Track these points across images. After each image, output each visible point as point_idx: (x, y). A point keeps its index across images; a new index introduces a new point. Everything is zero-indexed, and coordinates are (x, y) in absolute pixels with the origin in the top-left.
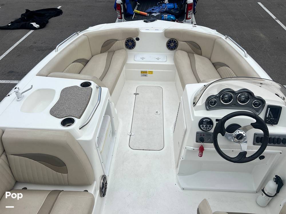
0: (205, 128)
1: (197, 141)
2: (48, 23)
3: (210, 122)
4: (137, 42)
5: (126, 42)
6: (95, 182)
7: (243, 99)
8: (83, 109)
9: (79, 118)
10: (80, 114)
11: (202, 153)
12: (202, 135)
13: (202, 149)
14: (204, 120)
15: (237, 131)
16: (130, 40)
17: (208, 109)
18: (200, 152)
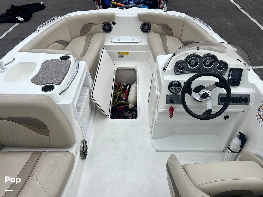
0: (175, 90)
1: (167, 103)
2: (32, 17)
3: (179, 85)
4: (113, 25)
5: (103, 26)
6: (76, 144)
7: (208, 63)
8: (63, 77)
9: (59, 84)
10: (60, 81)
11: (172, 113)
12: (172, 97)
13: (172, 110)
14: (173, 83)
15: (203, 90)
16: (107, 24)
17: (177, 73)
18: (170, 113)
